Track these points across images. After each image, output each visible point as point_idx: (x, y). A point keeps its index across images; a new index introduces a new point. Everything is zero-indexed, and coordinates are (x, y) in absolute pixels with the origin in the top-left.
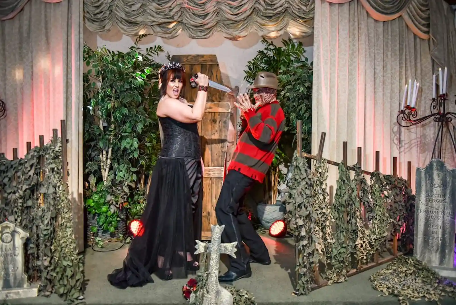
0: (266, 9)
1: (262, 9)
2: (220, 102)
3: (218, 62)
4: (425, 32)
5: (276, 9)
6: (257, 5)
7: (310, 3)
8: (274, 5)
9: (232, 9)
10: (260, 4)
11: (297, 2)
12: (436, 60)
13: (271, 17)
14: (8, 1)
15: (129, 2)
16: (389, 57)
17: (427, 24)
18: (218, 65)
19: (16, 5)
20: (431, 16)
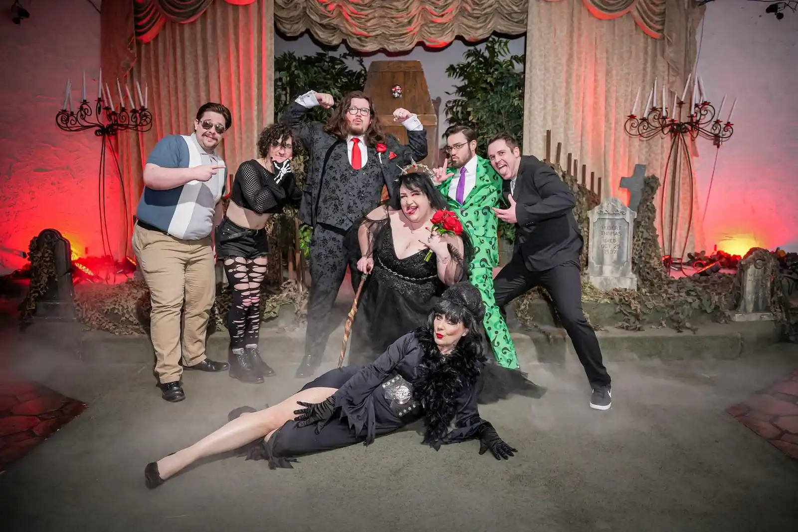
0: (474, 9)
1: (469, 8)
2: (425, 114)
3: (422, 69)
4: (658, 31)
5: (485, 9)
6: (465, 5)
7: (523, 2)
8: (482, 4)
9: (437, 10)
10: (467, 3)
11: (508, 2)
12: (671, 64)
13: (478, 18)
14: (191, 2)
15: (325, 2)
16: (615, 60)
17: (662, 21)
18: (422, 72)
19: (199, 7)
20: (666, 12)
